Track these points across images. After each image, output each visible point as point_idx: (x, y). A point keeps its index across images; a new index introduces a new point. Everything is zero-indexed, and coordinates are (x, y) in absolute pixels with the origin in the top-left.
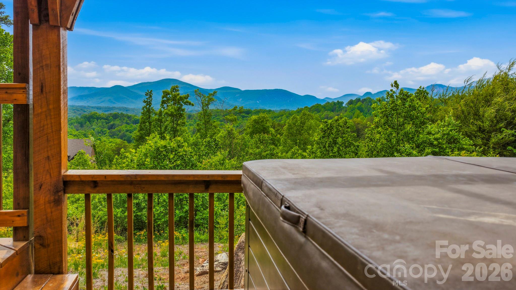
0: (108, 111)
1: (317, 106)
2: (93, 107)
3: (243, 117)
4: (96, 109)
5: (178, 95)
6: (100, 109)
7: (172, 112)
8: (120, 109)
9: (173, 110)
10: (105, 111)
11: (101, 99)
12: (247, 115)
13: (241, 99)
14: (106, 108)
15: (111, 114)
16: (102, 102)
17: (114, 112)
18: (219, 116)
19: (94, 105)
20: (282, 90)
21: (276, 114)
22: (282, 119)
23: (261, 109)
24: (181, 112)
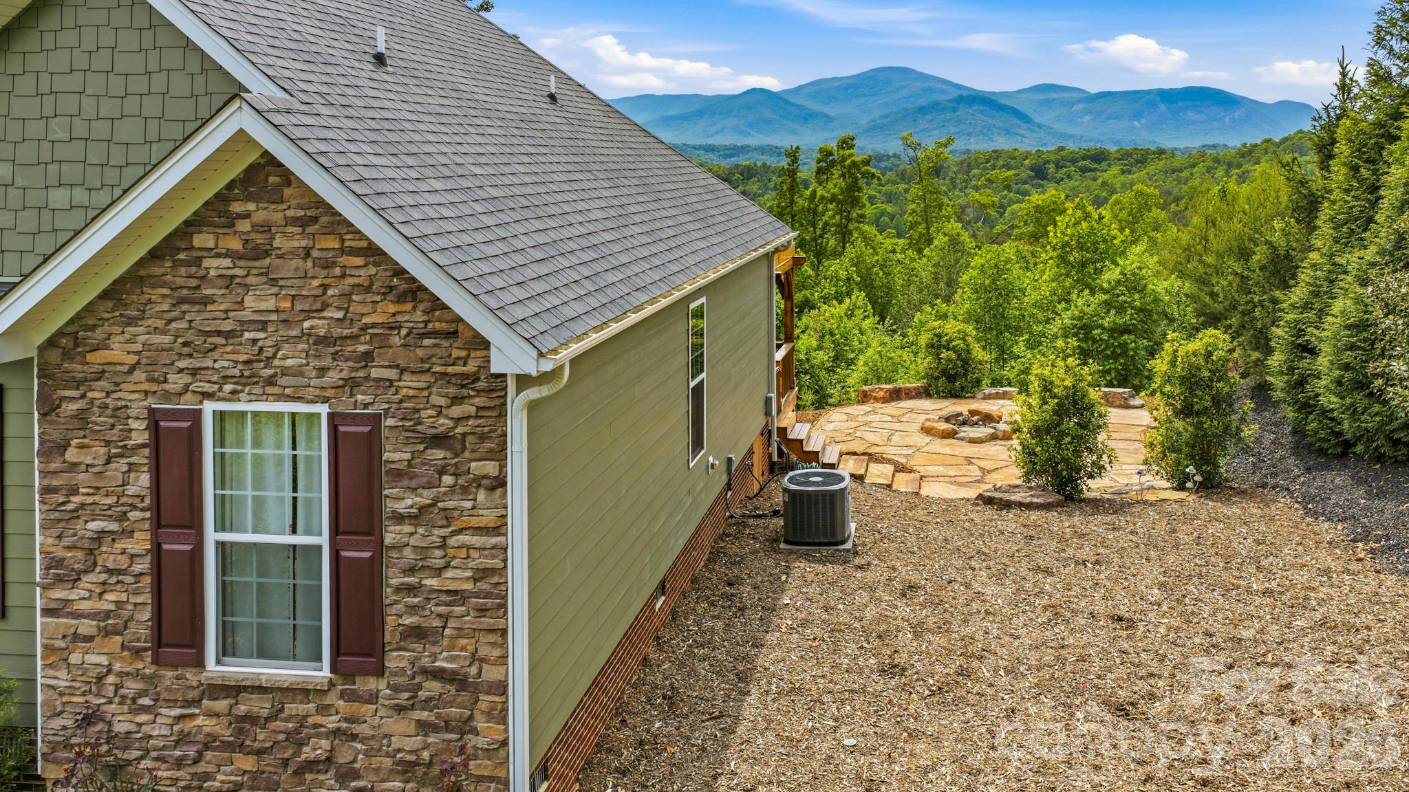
0: (731, 156)
1: (1300, 139)
2: (694, 148)
3: (1084, 170)
4: (702, 152)
5: (850, 155)
6: (713, 150)
7: (833, 195)
8: (762, 150)
9: (836, 191)
10: (725, 157)
11: (714, 124)
12: (1096, 166)
13: (1088, 118)
14: (726, 148)
15: (737, 166)
16: (717, 133)
17: (744, 161)
18: (1017, 168)
19: (697, 142)
20: (1208, 88)
21: (1179, 161)
22: (1191, 174)
23: (1136, 149)
24: (856, 194)
